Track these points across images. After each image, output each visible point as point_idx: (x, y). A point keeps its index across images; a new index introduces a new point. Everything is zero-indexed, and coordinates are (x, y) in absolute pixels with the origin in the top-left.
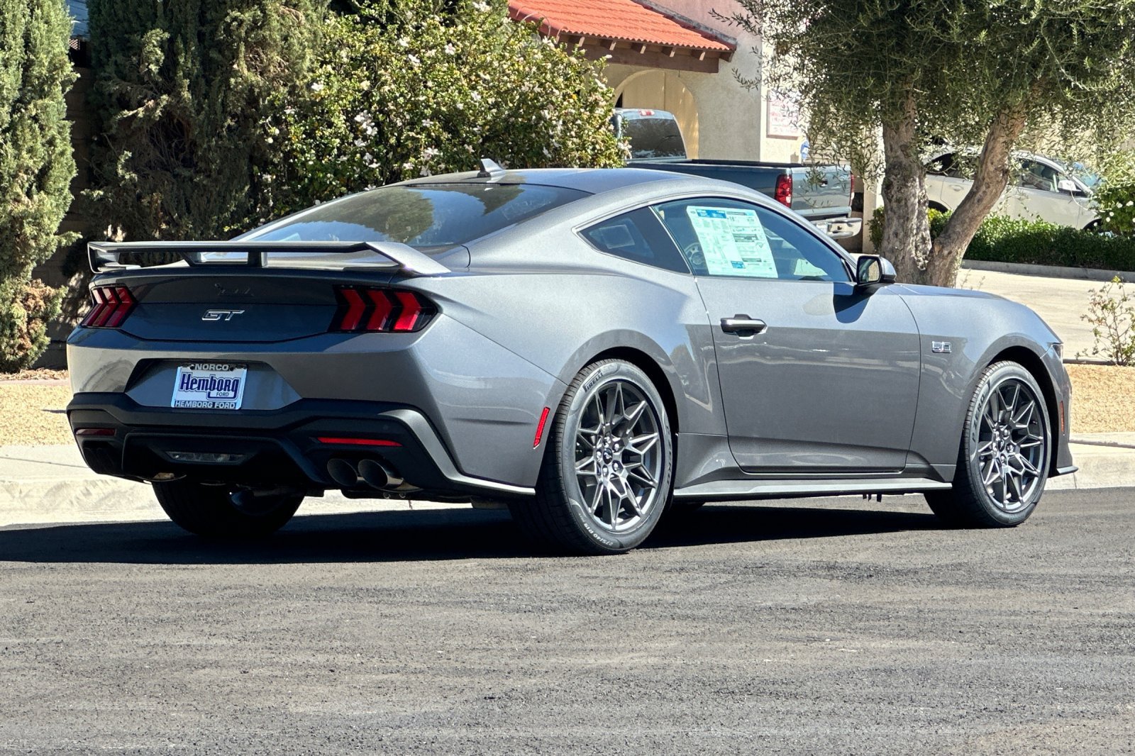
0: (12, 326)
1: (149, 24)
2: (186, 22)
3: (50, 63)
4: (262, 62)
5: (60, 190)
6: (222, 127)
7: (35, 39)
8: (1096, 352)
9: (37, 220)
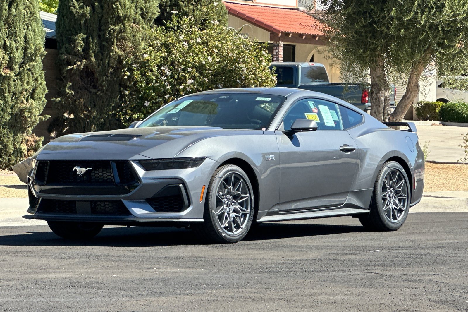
0: (21, 153)
1: (78, 32)
2: (93, 30)
3: (35, 48)
4: (124, 46)
5: (41, 99)
6: (108, 72)
7: (29, 38)
8: (465, 159)
9: (30, 110)
